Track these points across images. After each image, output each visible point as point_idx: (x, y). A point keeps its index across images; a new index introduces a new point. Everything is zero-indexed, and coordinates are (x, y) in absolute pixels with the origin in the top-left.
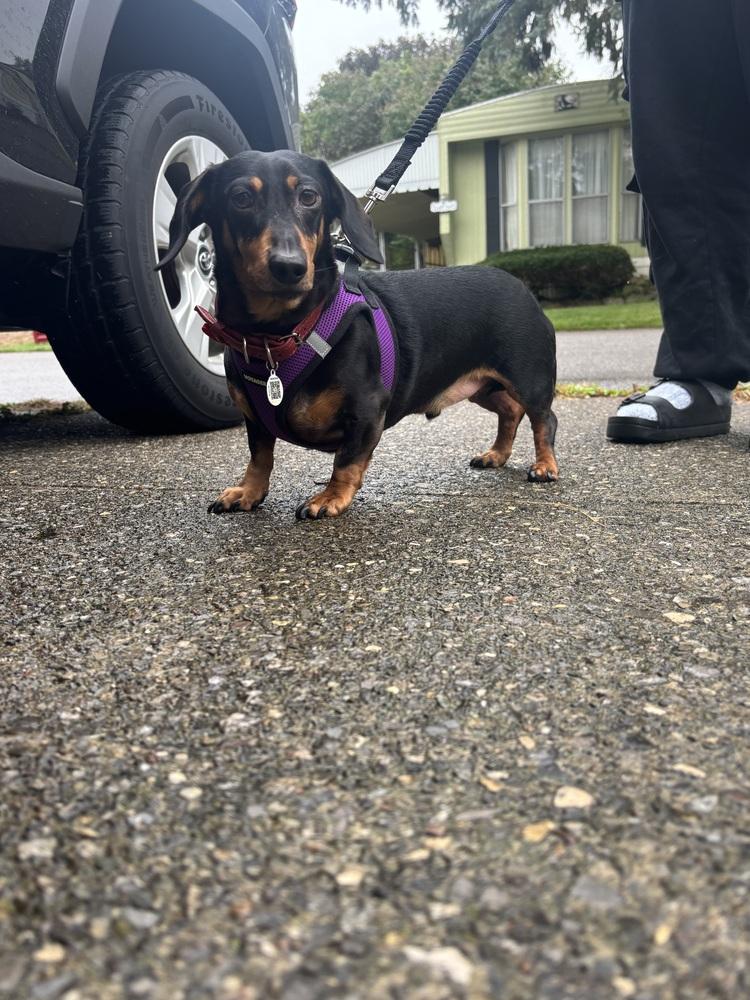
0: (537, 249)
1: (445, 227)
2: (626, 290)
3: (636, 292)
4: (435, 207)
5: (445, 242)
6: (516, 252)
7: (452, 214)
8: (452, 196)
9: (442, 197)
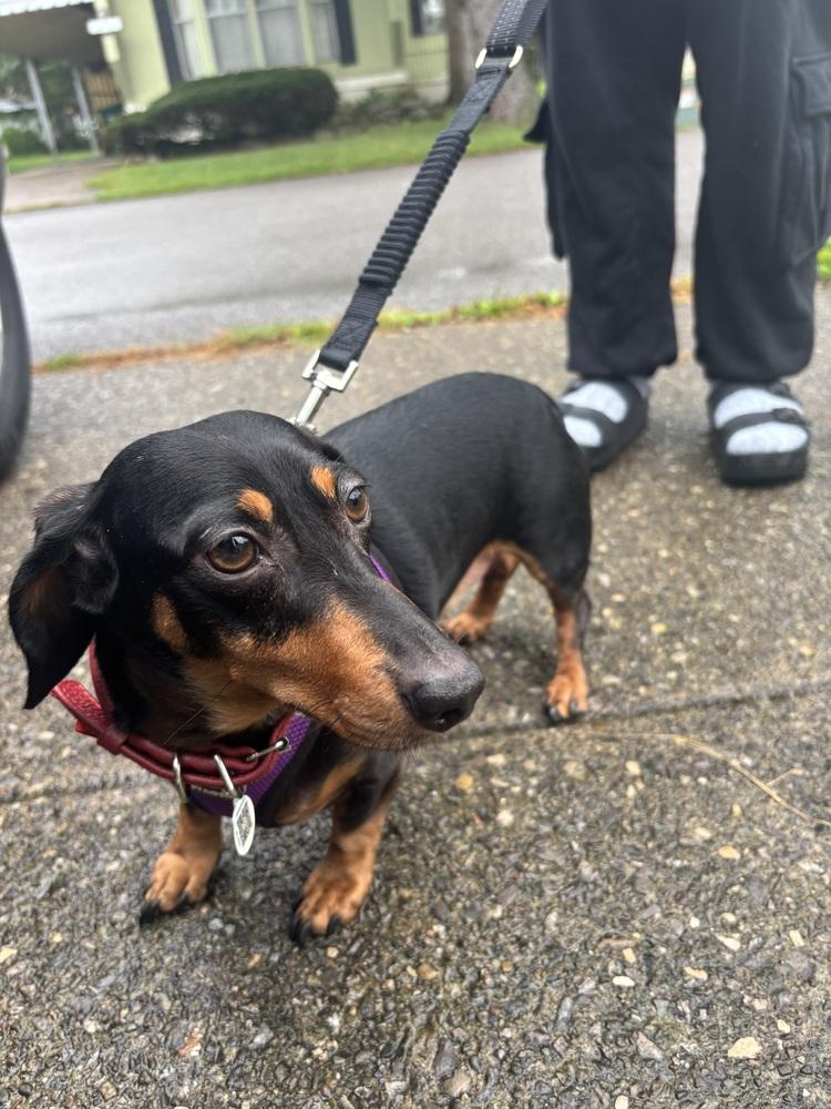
0: (228, 77)
1: (111, 52)
2: (336, 119)
3: (344, 124)
4: (94, 27)
5: (116, 70)
6: (205, 82)
7: (118, 35)
8: (112, 11)
9: (101, 14)
